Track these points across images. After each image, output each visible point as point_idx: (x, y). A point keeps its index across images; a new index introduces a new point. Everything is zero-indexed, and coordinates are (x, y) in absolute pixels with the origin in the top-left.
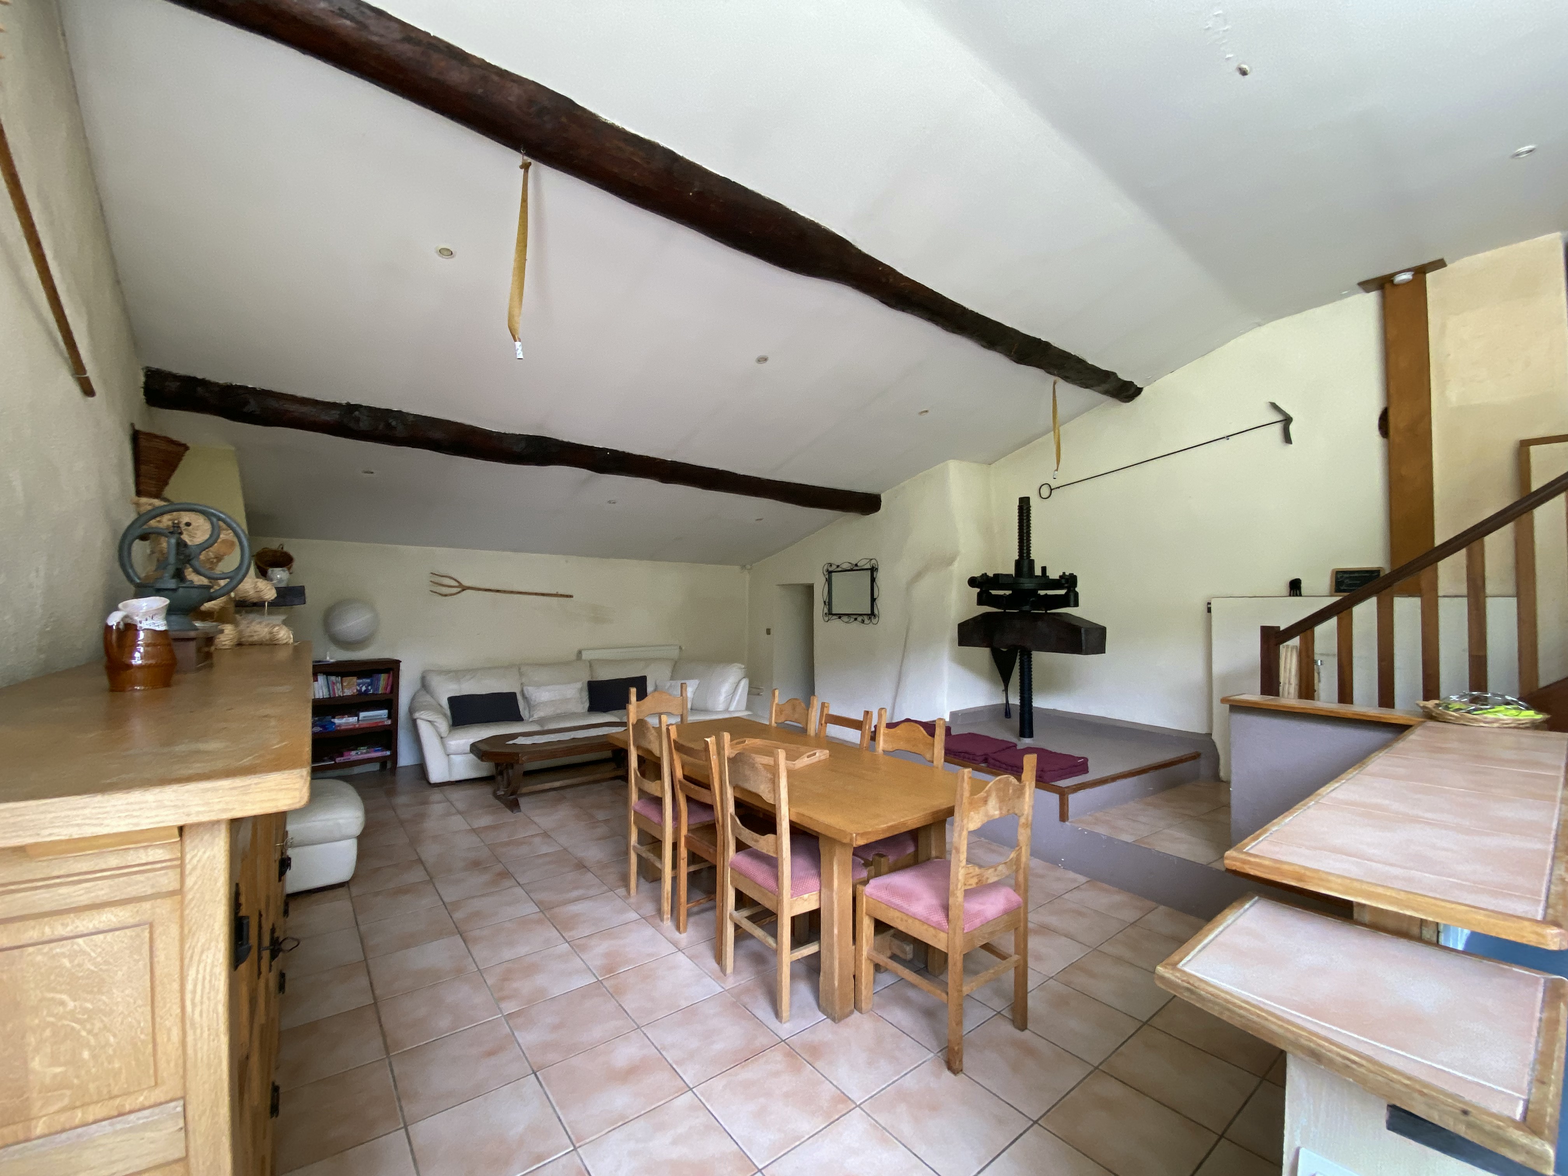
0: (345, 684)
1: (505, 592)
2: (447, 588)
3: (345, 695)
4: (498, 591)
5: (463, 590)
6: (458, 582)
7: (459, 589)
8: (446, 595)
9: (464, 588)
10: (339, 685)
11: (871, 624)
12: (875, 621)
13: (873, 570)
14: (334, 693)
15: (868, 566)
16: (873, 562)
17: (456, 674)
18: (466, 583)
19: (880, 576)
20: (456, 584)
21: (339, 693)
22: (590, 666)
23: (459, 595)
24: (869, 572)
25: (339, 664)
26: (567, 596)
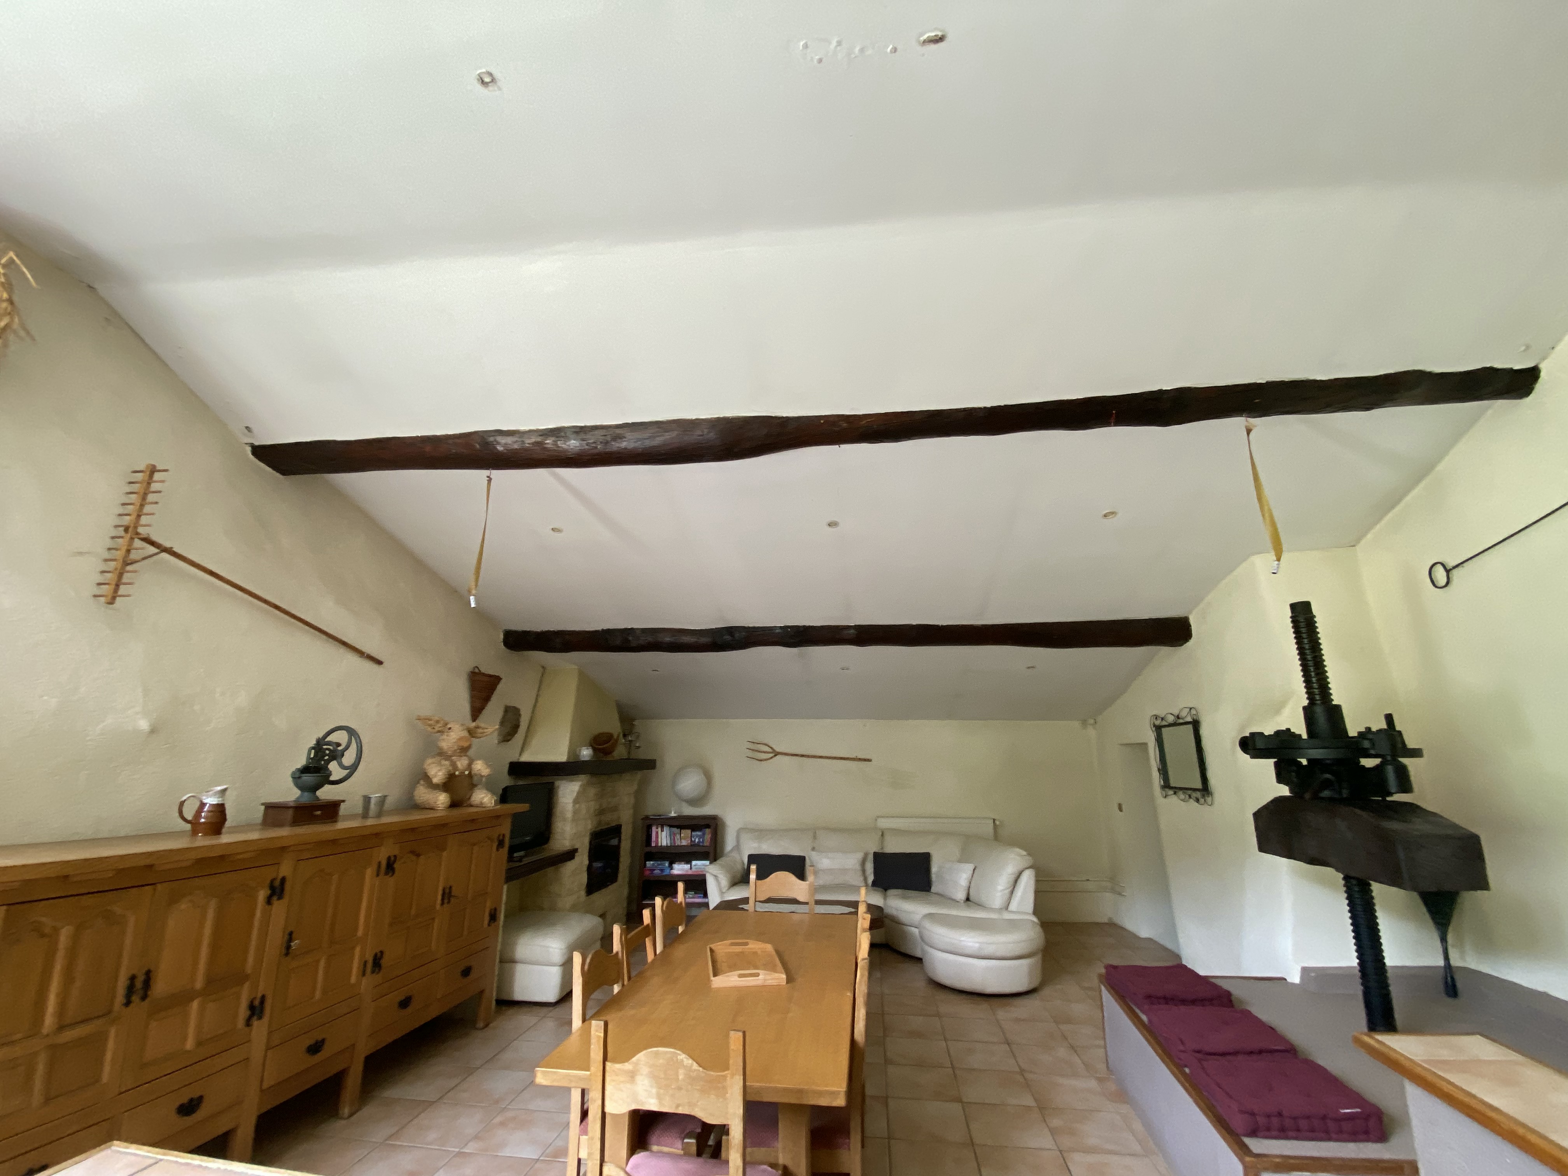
0: (682, 835)
1: (808, 756)
2: (763, 754)
3: (682, 844)
4: (802, 756)
5: (775, 756)
6: (771, 748)
7: (771, 755)
8: (761, 760)
9: (777, 754)
10: (678, 836)
11: (1205, 804)
12: (1209, 799)
13: (1196, 724)
14: (675, 843)
15: (1189, 719)
16: (1193, 712)
17: (760, 832)
18: (778, 750)
19: (1204, 732)
20: (770, 750)
21: (678, 843)
22: (882, 835)
23: (771, 760)
24: (1190, 727)
25: (679, 818)
26: (865, 760)
